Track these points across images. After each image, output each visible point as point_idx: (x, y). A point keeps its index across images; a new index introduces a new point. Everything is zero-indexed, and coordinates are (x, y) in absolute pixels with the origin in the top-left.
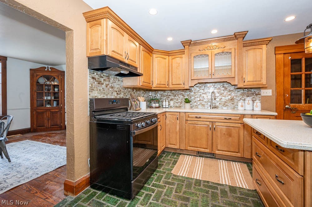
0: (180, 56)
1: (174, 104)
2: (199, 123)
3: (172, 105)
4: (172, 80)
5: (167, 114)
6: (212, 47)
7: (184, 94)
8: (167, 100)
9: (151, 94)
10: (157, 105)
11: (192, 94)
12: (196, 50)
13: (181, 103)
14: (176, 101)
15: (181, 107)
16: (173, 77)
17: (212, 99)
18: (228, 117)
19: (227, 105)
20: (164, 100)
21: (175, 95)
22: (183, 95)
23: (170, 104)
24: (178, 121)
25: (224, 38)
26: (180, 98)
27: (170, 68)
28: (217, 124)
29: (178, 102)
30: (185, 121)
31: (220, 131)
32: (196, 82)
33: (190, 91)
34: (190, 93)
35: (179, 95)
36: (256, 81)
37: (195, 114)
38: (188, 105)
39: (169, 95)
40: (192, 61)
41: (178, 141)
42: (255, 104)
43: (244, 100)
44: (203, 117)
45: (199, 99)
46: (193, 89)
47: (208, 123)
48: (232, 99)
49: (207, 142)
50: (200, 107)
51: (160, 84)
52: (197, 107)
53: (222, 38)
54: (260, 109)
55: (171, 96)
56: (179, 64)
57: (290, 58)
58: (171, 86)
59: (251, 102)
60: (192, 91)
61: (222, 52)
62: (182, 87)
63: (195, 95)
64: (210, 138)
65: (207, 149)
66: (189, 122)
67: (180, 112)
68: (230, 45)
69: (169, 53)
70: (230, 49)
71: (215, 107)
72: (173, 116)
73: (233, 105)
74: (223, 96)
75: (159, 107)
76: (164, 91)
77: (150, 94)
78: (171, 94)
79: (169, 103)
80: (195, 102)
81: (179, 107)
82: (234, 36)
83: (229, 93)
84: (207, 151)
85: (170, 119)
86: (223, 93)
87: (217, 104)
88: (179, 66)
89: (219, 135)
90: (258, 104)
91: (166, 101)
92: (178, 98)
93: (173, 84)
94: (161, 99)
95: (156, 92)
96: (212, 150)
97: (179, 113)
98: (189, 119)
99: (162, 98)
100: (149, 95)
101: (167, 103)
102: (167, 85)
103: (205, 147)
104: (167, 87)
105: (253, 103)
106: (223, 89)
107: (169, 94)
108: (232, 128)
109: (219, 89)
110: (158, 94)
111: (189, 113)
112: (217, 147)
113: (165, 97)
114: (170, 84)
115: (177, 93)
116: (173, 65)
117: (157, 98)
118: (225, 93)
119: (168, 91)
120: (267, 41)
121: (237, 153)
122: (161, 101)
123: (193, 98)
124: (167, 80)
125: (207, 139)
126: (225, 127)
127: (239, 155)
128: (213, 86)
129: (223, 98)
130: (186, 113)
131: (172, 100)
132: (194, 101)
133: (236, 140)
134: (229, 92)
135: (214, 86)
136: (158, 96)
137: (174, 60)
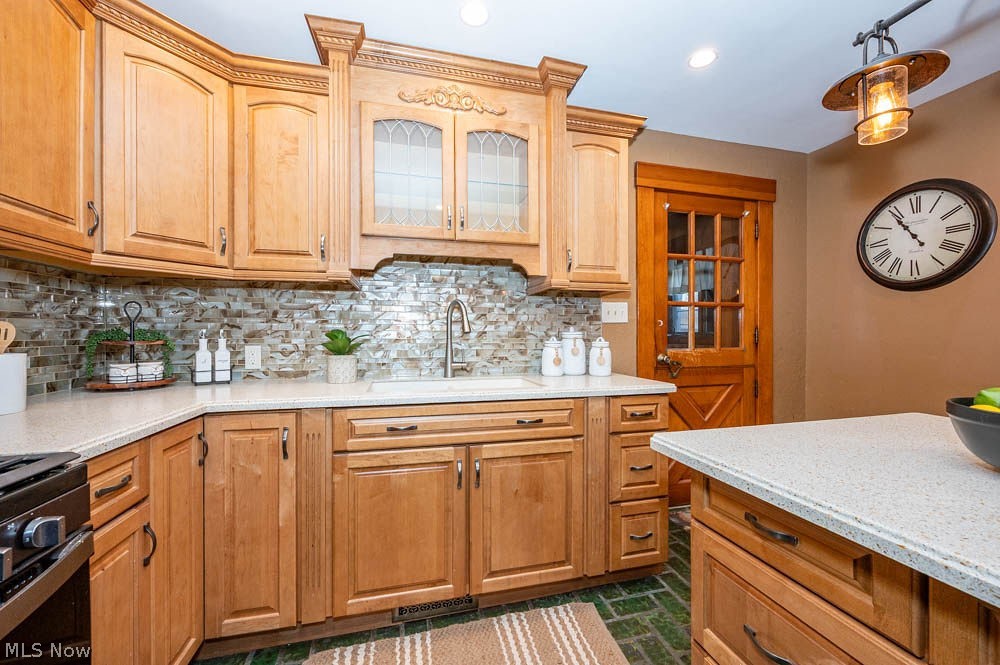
0: (299, 98)
1: (270, 362)
2: (408, 456)
3: (258, 365)
4: (252, 226)
5: (213, 427)
6: (454, 98)
7: (321, 308)
8: (222, 342)
9: (109, 304)
10: (152, 370)
11: (365, 308)
12: (384, 93)
13: (307, 354)
14: (281, 346)
15: (305, 373)
16: (260, 206)
17: (449, 334)
18: (527, 417)
19: (501, 358)
20: (203, 342)
21: (275, 314)
22: (317, 314)
23: (243, 361)
24: (289, 468)
25: (503, 69)
26: (304, 324)
27: (242, 155)
28: (487, 451)
29: (290, 347)
30: (329, 455)
31: (502, 482)
32: (387, 250)
33: (351, 297)
34: (353, 302)
35: (297, 315)
36: (602, 268)
37: (386, 412)
38: (342, 365)
39: (239, 314)
40: (368, 141)
41: (288, 583)
42: (595, 353)
43: (560, 338)
44: (425, 425)
45: (394, 336)
46: (365, 284)
47: (448, 453)
48: (520, 335)
49: (446, 546)
50: (401, 371)
51: (164, 239)
52: (384, 369)
53: (497, 68)
54: (607, 369)
55: (247, 316)
56: (296, 139)
58: (246, 261)
59: (581, 344)
60: (364, 296)
61: (494, 128)
62: (310, 267)
63: (376, 313)
64: (460, 529)
65: (442, 581)
66: (353, 461)
67: (298, 412)
68: (518, 111)
69: (233, 66)
70: (525, 126)
71: (464, 370)
72: (257, 436)
73: (523, 358)
74: (491, 323)
75: (166, 382)
76: (207, 285)
77: (102, 304)
78: (248, 307)
79: (240, 357)
80: (379, 347)
81: (296, 375)
82: (537, 75)
83: (510, 311)
84: (446, 591)
85: (233, 458)
86: (491, 310)
87: (470, 358)
88: (296, 152)
89: (496, 502)
90: (601, 349)
91: (213, 346)
92: (289, 326)
93: (261, 245)
94: (183, 333)
95: (151, 292)
96: (468, 580)
97: (292, 416)
98: (352, 443)
99: (191, 325)
100: (94, 309)
101: (223, 354)
102: (217, 251)
103: (434, 577)
104: (223, 260)
105: (588, 348)
106: (489, 292)
107: (236, 306)
108: (545, 462)
109: (475, 291)
110: (163, 304)
111: (350, 414)
112: (487, 560)
113: (208, 320)
114: (242, 244)
115: (283, 300)
116: (261, 140)
117: (159, 327)
118: (496, 311)
119: (234, 291)
120: (632, 125)
121: (562, 563)
122: (185, 347)
123: (366, 327)
124: (222, 219)
125: (446, 529)
126: (518, 464)
127: (567, 571)
128: (453, 278)
129: (491, 328)
130: (338, 413)
131: (253, 337)
132: (374, 343)
133: (558, 512)
134: (512, 306)
135: (457, 280)
136: (166, 313)
137: (262, 114)
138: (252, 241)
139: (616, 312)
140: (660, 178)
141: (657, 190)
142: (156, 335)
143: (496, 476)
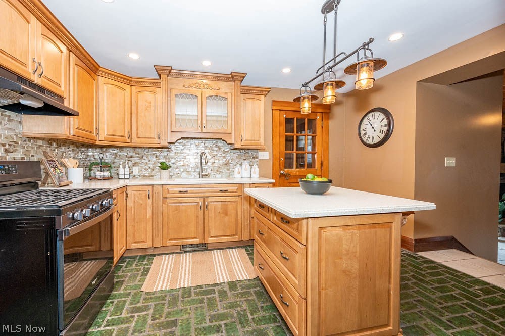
0: (151, 89)
1: (141, 172)
2: (185, 200)
3: (137, 173)
4: (137, 130)
5: (129, 190)
6: (202, 86)
7: (158, 155)
8: (127, 166)
9: (91, 154)
10: (107, 174)
11: (172, 154)
12: (178, 85)
13: (153, 170)
14: (144, 167)
15: (152, 176)
16: (140, 124)
17: (201, 163)
18: (223, 189)
19: (220, 172)
20: (121, 166)
21: (142, 157)
22: (156, 157)
23: (132, 172)
24: (150, 201)
25: (218, 75)
26: (152, 161)
27: (134, 108)
28: (210, 199)
29: (147, 167)
30: (162, 198)
31: (214, 209)
32: (180, 136)
33: (168, 151)
34: (168, 152)
35: (150, 157)
36: (254, 141)
37: (178, 186)
38: (165, 173)
39: (131, 157)
40: (173, 102)
41: (150, 235)
42: (253, 170)
43: (241, 165)
44: (190, 191)
45: (182, 164)
46: (172, 146)
47: (197, 199)
48: (227, 164)
49: (197, 228)
50: (184, 175)
51: (113, 135)
52: (179, 175)
53: (216, 75)
54: (258, 176)
55: (133, 157)
56: (150, 102)
57: (285, 116)
58: (135, 141)
59: (248, 167)
60: (172, 150)
61: (215, 95)
62: (155, 142)
63: (176, 156)
64: (201, 222)
65: (196, 238)
66: (168, 200)
67: (153, 186)
68: (225, 88)
69: (131, 81)
70: (226, 93)
71: (206, 175)
72: (141, 192)
73: (228, 172)
74: (217, 159)
75: (110, 178)
76: (121, 147)
77: (89, 154)
78: (134, 154)
79: (131, 171)
80: (177, 168)
81: (149, 177)
82: (230, 76)
83: (223, 155)
84: (196, 241)
85: (134, 198)
86: (216, 155)
87: (209, 171)
88: (150, 106)
89: (213, 215)
90: (256, 169)
91: (124, 167)
92: (147, 160)
93: (140, 135)
94: (114, 163)
95: (104, 149)
96: (204, 238)
97: (151, 187)
98: (168, 195)
99: (116, 160)
100: (88, 155)
101: (127, 170)
102: (127, 138)
103: (193, 237)
104: (129, 141)
105: (251, 168)
106: (216, 148)
107: (130, 154)
108: (229, 203)
109: (211, 148)
110: (107, 154)
111: (168, 187)
112: (210, 232)
113: (122, 159)
114: (134, 136)
115: (145, 152)
116: (140, 103)
117: (106, 161)
118: (218, 155)
119: (129, 149)
120: (266, 91)
121: (235, 235)
122: (114, 167)
123: (173, 161)
124: (127, 129)
125: (197, 223)
126: (220, 203)
127: (236, 238)
128: (203, 144)
129: (216, 161)
130: (164, 186)
131: (135, 164)
132: (175, 166)
133: (233, 220)
134: (224, 153)
135: (204, 144)
136: (108, 157)
137: (140, 95)
138: (137, 134)
139: (264, 155)
140: (281, 106)
141: (280, 110)
142: (107, 163)
143: (212, 207)
